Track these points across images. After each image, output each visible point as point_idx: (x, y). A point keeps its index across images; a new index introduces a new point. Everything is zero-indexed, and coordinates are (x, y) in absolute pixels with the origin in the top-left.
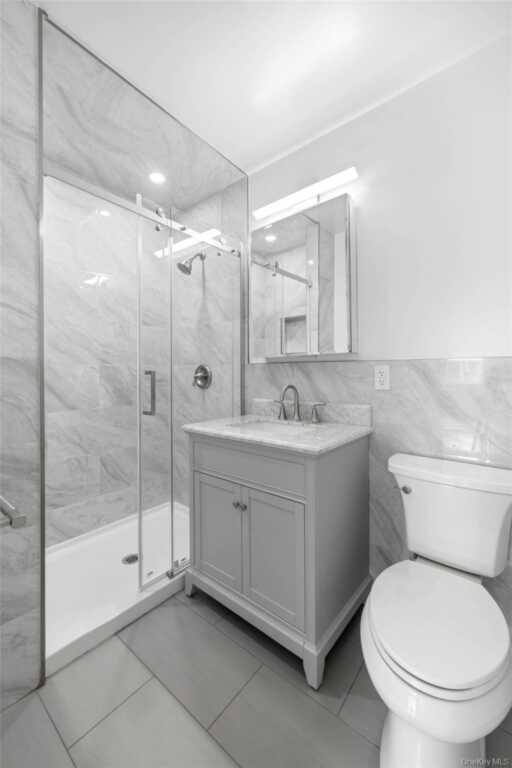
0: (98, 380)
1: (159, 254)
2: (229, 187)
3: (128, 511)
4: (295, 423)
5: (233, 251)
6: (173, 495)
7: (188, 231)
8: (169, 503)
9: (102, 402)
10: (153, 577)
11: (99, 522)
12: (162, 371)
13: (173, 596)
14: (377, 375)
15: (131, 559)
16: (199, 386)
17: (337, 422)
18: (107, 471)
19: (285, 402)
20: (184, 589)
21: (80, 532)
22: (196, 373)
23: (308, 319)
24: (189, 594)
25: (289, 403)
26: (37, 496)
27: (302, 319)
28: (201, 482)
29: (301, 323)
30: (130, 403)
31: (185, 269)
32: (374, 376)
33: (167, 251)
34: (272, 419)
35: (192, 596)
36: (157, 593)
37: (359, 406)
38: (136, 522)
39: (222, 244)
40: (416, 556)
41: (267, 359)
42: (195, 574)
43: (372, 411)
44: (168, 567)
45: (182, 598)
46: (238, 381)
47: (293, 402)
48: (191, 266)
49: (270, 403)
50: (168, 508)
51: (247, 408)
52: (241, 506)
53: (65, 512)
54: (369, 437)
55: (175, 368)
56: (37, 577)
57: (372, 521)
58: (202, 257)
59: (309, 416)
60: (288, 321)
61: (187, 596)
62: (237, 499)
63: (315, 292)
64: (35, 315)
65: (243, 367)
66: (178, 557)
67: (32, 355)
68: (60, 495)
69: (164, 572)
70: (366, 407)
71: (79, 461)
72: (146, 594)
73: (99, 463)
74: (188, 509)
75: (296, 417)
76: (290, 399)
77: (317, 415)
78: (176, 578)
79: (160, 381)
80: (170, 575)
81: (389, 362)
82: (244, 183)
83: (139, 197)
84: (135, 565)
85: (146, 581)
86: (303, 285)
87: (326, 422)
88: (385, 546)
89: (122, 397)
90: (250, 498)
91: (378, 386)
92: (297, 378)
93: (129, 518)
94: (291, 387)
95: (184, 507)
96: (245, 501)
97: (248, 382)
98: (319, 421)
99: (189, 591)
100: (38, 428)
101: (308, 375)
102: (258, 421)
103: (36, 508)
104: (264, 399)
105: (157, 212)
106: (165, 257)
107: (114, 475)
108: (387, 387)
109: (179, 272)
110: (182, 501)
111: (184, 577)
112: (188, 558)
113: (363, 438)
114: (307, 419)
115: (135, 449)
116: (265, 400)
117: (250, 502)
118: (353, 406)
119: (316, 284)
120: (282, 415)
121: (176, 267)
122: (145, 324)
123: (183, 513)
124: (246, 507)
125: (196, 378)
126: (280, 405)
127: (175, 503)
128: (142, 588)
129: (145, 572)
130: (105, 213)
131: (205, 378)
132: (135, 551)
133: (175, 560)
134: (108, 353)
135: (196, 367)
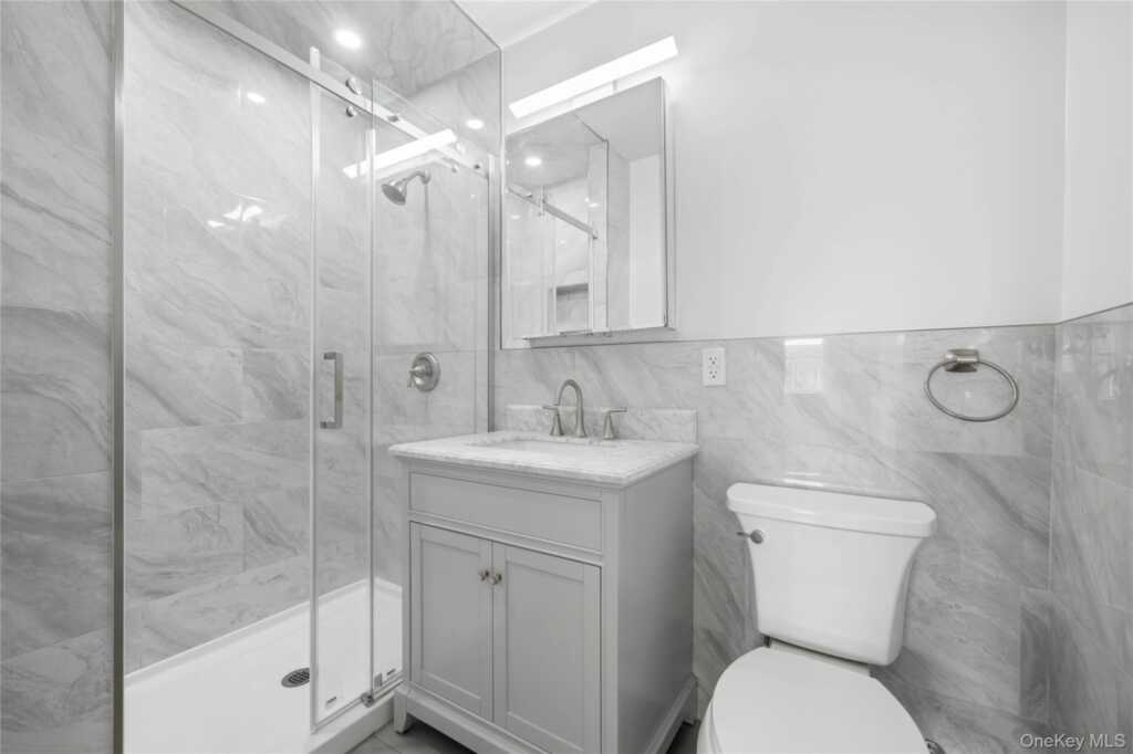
0: (239, 376)
1: (351, 171)
2: (468, 67)
3: (293, 597)
4: (576, 440)
5: (477, 167)
6: (375, 567)
7: (402, 124)
8: (367, 581)
9: (245, 414)
10: (337, 706)
11: (240, 616)
12: (355, 363)
13: (373, 735)
14: (707, 364)
15: (297, 678)
16: (418, 386)
17: (643, 438)
18: (257, 531)
19: (560, 408)
20: (391, 721)
21: (202, 638)
22: (415, 365)
23: (591, 288)
24: (401, 729)
25: (568, 410)
26: (106, 574)
27: (582, 289)
28: (422, 541)
29: (579, 295)
30: (299, 415)
31: (396, 195)
32: (701, 365)
33: (365, 166)
34: (539, 436)
35: (406, 732)
36: (344, 733)
37: (678, 412)
38: (307, 616)
39: (460, 153)
40: (767, 641)
41: (532, 340)
42: (413, 695)
43: (697, 418)
44: (364, 686)
45: (390, 738)
46: (483, 379)
47: (571, 409)
48: (405, 189)
49: (538, 411)
50: (365, 590)
51: (498, 420)
52: (491, 577)
53: (177, 602)
54: (692, 461)
55: (377, 359)
56: (106, 727)
57: (697, 590)
58: (425, 180)
59: (601, 429)
60: (562, 292)
61: (398, 733)
62: (485, 565)
63: (601, 246)
64: (103, 233)
65: (491, 354)
66: (382, 669)
67: (97, 308)
68: (168, 575)
69: (359, 695)
70: (687, 413)
71: (203, 515)
72: (323, 738)
73: (242, 517)
74: (400, 589)
75: (579, 432)
76: (568, 404)
77: (612, 428)
78: (378, 704)
79: (351, 380)
80: (369, 699)
81: (724, 342)
82: (495, 60)
83: (314, 52)
84: (305, 688)
85: (324, 713)
86: (584, 236)
87: (625, 438)
88: (717, 628)
89: (284, 404)
90: (507, 563)
91: (707, 380)
92: (580, 370)
93: (293, 609)
94: (572, 383)
95: (393, 586)
96: (499, 568)
97: (500, 379)
98: (616, 436)
99: (400, 724)
100: (109, 447)
101: (597, 366)
102: (518, 440)
103: (104, 598)
104: (526, 404)
105: (347, 84)
106: (360, 177)
107: (267, 536)
108: (720, 381)
109: (386, 201)
110: (388, 578)
111: (391, 703)
112: (399, 669)
113: (683, 462)
114: (596, 434)
115: (306, 491)
116: (529, 407)
117: (507, 568)
118: (670, 412)
119: (602, 236)
120: (556, 431)
121: (380, 189)
122: (325, 284)
123: (391, 598)
124: (500, 578)
125: (414, 374)
126: (552, 414)
127: (377, 581)
128: (317, 727)
129: (323, 697)
130: (256, 98)
131: (427, 373)
132: (304, 664)
133: (376, 673)
134: (259, 330)
135: (413, 358)
